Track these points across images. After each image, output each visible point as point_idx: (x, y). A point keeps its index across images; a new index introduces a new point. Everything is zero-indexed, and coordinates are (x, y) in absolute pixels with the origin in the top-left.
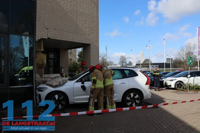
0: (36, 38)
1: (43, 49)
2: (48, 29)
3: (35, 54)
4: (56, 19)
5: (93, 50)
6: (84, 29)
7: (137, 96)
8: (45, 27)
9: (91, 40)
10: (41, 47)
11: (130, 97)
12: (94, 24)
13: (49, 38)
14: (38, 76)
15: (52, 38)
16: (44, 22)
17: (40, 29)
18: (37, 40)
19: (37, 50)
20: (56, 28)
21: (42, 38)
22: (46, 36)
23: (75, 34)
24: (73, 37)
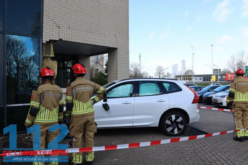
0: (43, 39)
1: (53, 54)
2: (60, 28)
3: (42, 61)
4: (71, 14)
5: (120, 56)
6: (109, 28)
7: (180, 119)
8: (56, 25)
9: (119, 43)
10: (51, 51)
12: (122, 21)
13: (61, 40)
15: (65, 40)
16: (54, 18)
17: (49, 28)
18: (44, 42)
19: (45, 56)
20: (71, 25)
21: (51, 39)
22: (57, 37)
23: (97, 34)
24: (94, 39)
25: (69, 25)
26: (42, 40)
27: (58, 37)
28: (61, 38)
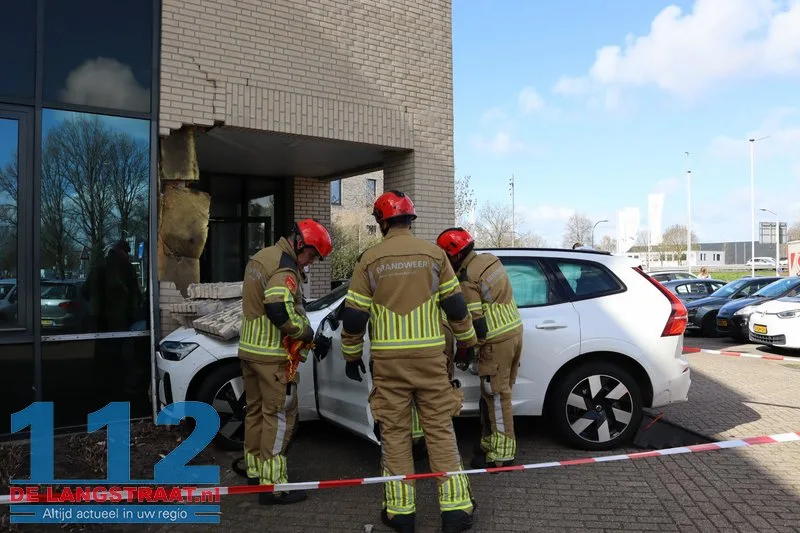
0: (162, 123)
1: (195, 172)
2: (217, 84)
3: (158, 195)
4: (253, 39)
5: (424, 177)
6: (385, 83)
7: (619, 391)
8: (203, 76)
9: (417, 133)
10: (188, 161)
12: (429, 61)
13: (219, 124)
14: (169, 288)
15: (235, 124)
16: (197, 54)
17: (180, 85)
18: (165, 131)
19: (168, 177)
20: (253, 77)
21: (189, 121)
22: (206, 115)
23: (341, 103)
24: (331, 119)
25: (248, 76)
26: (158, 127)
27: (211, 116)
28: (220, 118)
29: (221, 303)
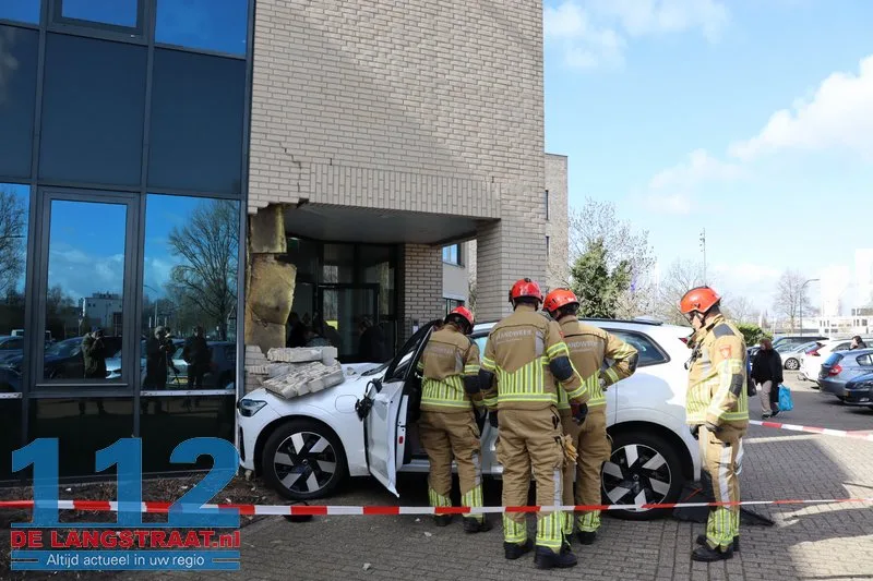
0: (250, 203)
1: (283, 245)
2: (302, 165)
3: (246, 267)
4: (337, 121)
5: (512, 245)
6: (471, 155)
7: (656, 462)
8: (290, 158)
9: (504, 202)
10: (276, 236)
11: (624, 466)
12: (519, 130)
13: (303, 201)
14: (254, 351)
15: (319, 201)
16: (283, 139)
17: (267, 167)
18: (253, 210)
19: (257, 251)
20: (337, 157)
21: (275, 200)
22: (292, 194)
23: (425, 177)
24: (414, 192)
25: (332, 156)
26: (247, 206)
27: (296, 194)
28: (305, 196)
29: (292, 366)
